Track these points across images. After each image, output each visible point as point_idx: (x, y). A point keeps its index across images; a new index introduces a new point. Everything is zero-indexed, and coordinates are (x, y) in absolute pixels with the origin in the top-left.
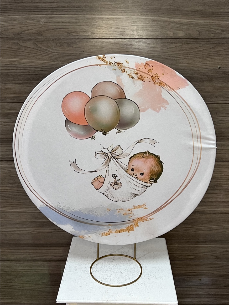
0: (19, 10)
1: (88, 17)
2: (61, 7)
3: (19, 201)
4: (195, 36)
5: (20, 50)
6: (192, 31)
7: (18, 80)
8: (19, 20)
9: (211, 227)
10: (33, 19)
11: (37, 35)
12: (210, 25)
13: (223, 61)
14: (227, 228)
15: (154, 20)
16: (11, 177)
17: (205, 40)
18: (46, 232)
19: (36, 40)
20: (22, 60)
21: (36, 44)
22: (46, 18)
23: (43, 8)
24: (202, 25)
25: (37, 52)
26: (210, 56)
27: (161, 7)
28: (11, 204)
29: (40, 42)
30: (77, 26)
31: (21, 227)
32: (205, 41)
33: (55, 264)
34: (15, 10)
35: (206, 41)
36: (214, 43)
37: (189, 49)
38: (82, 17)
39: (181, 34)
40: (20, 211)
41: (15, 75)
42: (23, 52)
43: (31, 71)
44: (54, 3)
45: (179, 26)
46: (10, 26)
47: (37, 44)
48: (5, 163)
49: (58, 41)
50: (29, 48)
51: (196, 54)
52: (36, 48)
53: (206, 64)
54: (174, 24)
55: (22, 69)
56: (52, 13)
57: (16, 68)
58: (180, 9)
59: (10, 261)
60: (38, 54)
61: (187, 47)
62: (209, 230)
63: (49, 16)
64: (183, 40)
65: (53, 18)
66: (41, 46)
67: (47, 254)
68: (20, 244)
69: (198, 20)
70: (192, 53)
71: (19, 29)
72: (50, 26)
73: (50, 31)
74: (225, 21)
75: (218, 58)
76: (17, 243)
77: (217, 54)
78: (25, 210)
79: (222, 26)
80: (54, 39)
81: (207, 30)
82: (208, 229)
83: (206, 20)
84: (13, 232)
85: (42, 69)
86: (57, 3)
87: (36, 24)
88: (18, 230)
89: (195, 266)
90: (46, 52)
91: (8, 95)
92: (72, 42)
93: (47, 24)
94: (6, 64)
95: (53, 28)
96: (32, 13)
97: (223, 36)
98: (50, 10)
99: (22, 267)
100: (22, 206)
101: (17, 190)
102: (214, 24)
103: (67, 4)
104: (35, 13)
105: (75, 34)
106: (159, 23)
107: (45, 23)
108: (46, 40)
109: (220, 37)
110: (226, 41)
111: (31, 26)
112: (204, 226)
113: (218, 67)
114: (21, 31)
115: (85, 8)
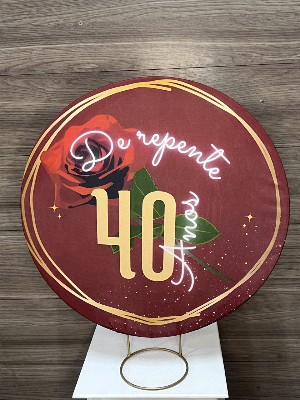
0: (5, 41)
1: (91, 46)
2: (58, 35)
3: (13, 285)
4: (227, 63)
5: (8, 91)
6: (222, 56)
7: (8, 128)
8: (6, 54)
9: (268, 314)
10: (23, 52)
11: (30, 71)
12: (245, 47)
13: (267, 93)
14: (290, 316)
15: (174, 46)
16: (3, 253)
18: (50, 325)
19: (29, 77)
20: (11, 102)
21: (27, 82)
22: (38, 49)
23: (35, 38)
24: (235, 48)
25: (29, 91)
26: (248, 87)
27: (181, 29)
28: (4, 287)
29: (33, 79)
30: (76, 58)
31: (17, 318)
32: (241, 69)
33: (63, 368)
35: (243, 69)
36: (253, 70)
38: (83, 46)
39: (209, 61)
40: (16, 298)
41: (3, 121)
42: (12, 92)
43: (23, 116)
44: (47, 31)
45: (206, 51)
49: (55, 77)
50: (20, 87)
51: (231, 85)
52: (27, 87)
53: (245, 97)
54: (199, 49)
55: (11, 114)
56: (46, 43)
57: (5, 113)
58: (206, 29)
59: (5, 364)
60: (31, 94)
62: (265, 319)
63: (42, 47)
64: (212, 68)
65: (47, 49)
66: (33, 84)
67: (53, 354)
68: (18, 341)
69: (231, 42)
70: (224, 85)
71: (6, 64)
72: (43, 59)
73: (44, 65)
74: (265, 42)
75: (259, 89)
76: (14, 340)
77: (259, 84)
79: (262, 48)
80: (50, 74)
81: (242, 55)
82: (264, 317)
83: (240, 42)
85: (36, 113)
87: (27, 58)
89: (250, 369)
90: (41, 92)
92: (72, 77)
93: (40, 57)
95: (48, 62)
96: (21, 44)
97: (264, 61)
98: (42, 39)
99: (22, 373)
100: (17, 291)
101: (11, 270)
102: (250, 47)
103: (64, 31)
104: (25, 44)
105: (75, 67)
106: (180, 48)
107: (38, 56)
108: (40, 76)
109: (260, 62)
110: (268, 67)
111: (20, 60)
112: (258, 313)
113: (261, 101)
114: (9, 66)
115: (86, 35)
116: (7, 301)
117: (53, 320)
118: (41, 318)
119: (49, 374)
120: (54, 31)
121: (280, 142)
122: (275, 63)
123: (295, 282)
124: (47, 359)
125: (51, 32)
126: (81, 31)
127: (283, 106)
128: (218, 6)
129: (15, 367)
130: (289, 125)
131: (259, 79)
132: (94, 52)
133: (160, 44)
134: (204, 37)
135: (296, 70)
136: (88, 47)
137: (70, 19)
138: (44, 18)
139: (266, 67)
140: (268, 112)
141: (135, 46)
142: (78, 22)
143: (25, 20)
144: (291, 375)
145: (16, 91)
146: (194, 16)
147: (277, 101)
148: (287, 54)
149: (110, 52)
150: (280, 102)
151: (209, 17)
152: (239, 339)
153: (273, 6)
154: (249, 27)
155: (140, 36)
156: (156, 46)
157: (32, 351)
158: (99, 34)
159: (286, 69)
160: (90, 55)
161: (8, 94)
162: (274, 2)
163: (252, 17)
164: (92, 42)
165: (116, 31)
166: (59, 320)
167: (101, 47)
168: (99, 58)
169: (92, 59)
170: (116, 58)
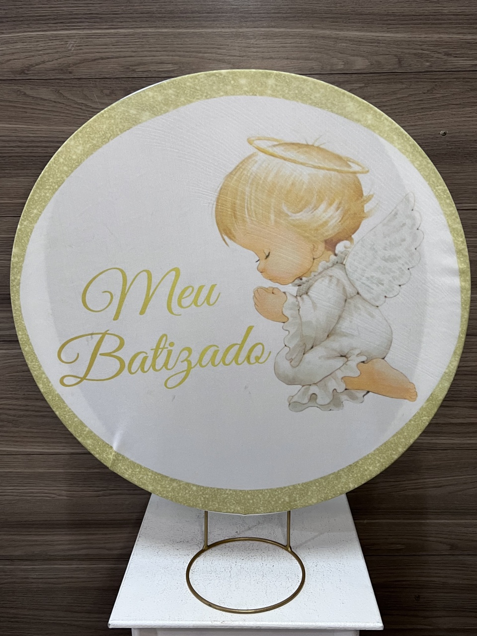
0: (22, 21)
1: (166, 32)
2: (111, 13)
3: (27, 430)
4: (390, 67)
5: (26, 106)
6: (382, 56)
7: (22, 169)
8: (23, 42)
9: (437, 479)
10: (53, 40)
11: (61, 73)
12: (420, 42)
13: (451, 120)
14: (471, 482)
15: (303, 36)
17: (412, 76)
18: (87, 497)
19: (61, 83)
20: (31, 125)
21: (58, 92)
22: (78, 36)
23: (72, 16)
24: (404, 43)
25: (62, 108)
26: (422, 108)
27: (318, 8)
28: (11, 434)
29: (68, 86)
30: (141, 53)
31: (33, 485)
32: (412, 78)
33: (107, 566)
34: (15, 21)
35: (415, 78)
36: (431, 81)
37: (379, 94)
38: (153, 32)
39: (360, 64)
40: (31, 452)
41: (17, 158)
42: (32, 109)
44: (95, 5)
45: (357, 46)
46: (4, 54)
47: (60, 91)
49: (104, 85)
50: (46, 100)
51: (394, 104)
52: (59, 101)
53: (416, 125)
54: (345, 43)
55: (30, 145)
56: (92, 25)
57: (19, 144)
58: (357, 10)
59: (11, 559)
60: (63, 113)
61: (372, 90)
62: (434, 487)
63: (84, 32)
64: (365, 75)
65: (93, 37)
66: (69, 96)
67: (91, 543)
68: (32, 523)
69: (396, 32)
71: (24, 60)
72: (86, 53)
73: (87, 63)
74: (453, 33)
75: (439, 112)
76: (25, 521)
77: (438, 105)
78: (43, 449)
79: (448, 43)
80: (96, 80)
81: (415, 54)
82: (432, 485)
83: (411, 32)
84: (17, 496)
86: (101, 5)
87: (59, 50)
88: (29, 493)
89: (407, 567)
90: (81, 109)
91: (4, 200)
92: (133, 85)
93: (80, 49)
95: (93, 58)
96: (50, 27)
97: (450, 66)
98: (86, 19)
99: (37, 574)
100: (34, 440)
101: (24, 406)
102: (429, 41)
103: (122, 6)
104: (56, 27)
105: (141, 68)
106: (314, 41)
107: (77, 47)
108: (80, 82)
109: (444, 68)
110: (456, 76)
111: (48, 53)
112: (423, 479)
113: (442, 132)
114: (28, 64)
115: (159, 13)
116: (16, 456)
117: (91, 488)
118: (71, 484)
119: (81, 576)
120: (104, 5)
121: (469, 201)
124: (80, 552)
125: (100, 7)
126: (151, 7)
129: (28, 565)
131: (441, 95)
132: (168, 43)
133: (282, 32)
134: (354, 23)
136: (162, 34)
139: (452, 76)
140: (452, 150)
141: (240, 35)
144: (470, 577)
145: (38, 107)
147: (468, 134)
149: (198, 44)
150: (474, 134)
152: (389, 519)
154: (429, 8)
155: (249, 19)
156: (275, 36)
157: (55, 538)
158: (181, 13)
160: (164, 49)
161: (26, 112)
164: (169, 27)
165: (209, 8)
166: (101, 489)
167: (184, 36)
168: (179, 53)
169: (168, 56)
170: (207, 54)
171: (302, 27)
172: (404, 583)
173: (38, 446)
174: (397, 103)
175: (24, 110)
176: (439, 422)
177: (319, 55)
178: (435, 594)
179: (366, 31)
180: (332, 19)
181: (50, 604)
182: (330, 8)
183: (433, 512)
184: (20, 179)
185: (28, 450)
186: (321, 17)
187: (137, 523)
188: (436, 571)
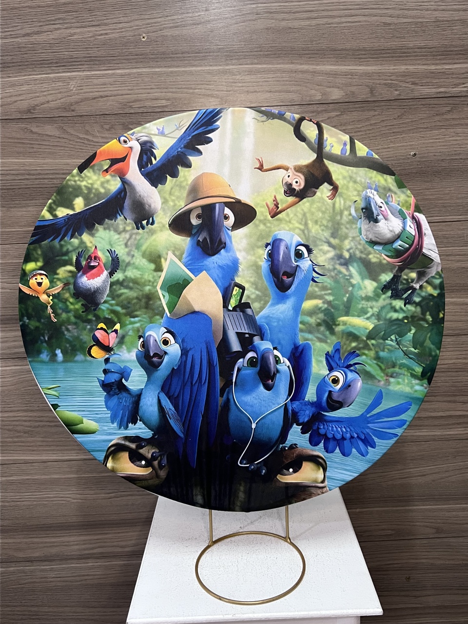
0: (27, 65)
1: (159, 72)
2: (108, 56)
3: (42, 439)
4: (362, 96)
5: (34, 142)
6: (356, 87)
7: (32, 200)
8: (28, 85)
9: (422, 469)
10: (56, 81)
11: (64, 111)
12: (390, 73)
13: (420, 142)
14: (452, 470)
15: (284, 71)
16: (27, 391)
18: (99, 499)
19: (64, 120)
20: (38, 160)
21: (62, 128)
22: (80, 77)
23: (74, 60)
24: (375, 75)
25: (66, 142)
26: (393, 132)
27: (296, 45)
28: (29, 444)
29: (70, 123)
30: (137, 91)
31: (49, 490)
32: (383, 106)
33: (120, 562)
34: (20, 66)
35: (386, 106)
36: (400, 107)
37: (354, 121)
38: (148, 72)
39: (336, 94)
40: (47, 459)
41: (26, 190)
42: (39, 144)
44: (92, 49)
45: (333, 79)
46: (12, 96)
47: (64, 128)
48: (13, 364)
49: (104, 121)
50: (51, 136)
51: (368, 130)
52: (62, 136)
53: (389, 148)
54: (322, 76)
55: (37, 177)
56: (91, 67)
57: (27, 177)
58: (331, 46)
59: (30, 561)
60: (67, 147)
61: (348, 117)
62: (418, 476)
63: (84, 74)
64: (341, 104)
65: (93, 78)
66: (72, 132)
67: (105, 542)
68: (50, 525)
69: (368, 65)
70: (359, 130)
71: (30, 101)
72: (87, 92)
73: (88, 101)
74: (419, 64)
75: (410, 135)
76: (44, 524)
77: (408, 129)
79: (415, 74)
80: (97, 116)
81: (385, 84)
82: (417, 474)
83: (381, 65)
84: (35, 501)
86: (99, 49)
87: (62, 90)
88: (46, 498)
89: (397, 551)
90: (83, 143)
91: (15, 228)
92: (131, 120)
93: (81, 89)
94: (7, 170)
95: (94, 97)
96: (53, 70)
97: (416, 94)
98: (86, 61)
99: (56, 573)
100: (49, 449)
101: (39, 417)
102: (397, 72)
103: (119, 49)
104: (58, 70)
105: (137, 105)
106: (294, 75)
107: (78, 88)
108: (82, 119)
109: (411, 96)
110: (423, 103)
111: (52, 94)
112: (408, 469)
113: (412, 153)
114: (34, 104)
115: (152, 55)
116: (33, 464)
117: (103, 491)
118: (85, 488)
119: (98, 573)
120: (102, 49)
121: (439, 215)
122: (433, 96)
123: (461, 421)
124: (95, 551)
125: (98, 51)
126: (145, 49)
127: (445, 161)
128: (350, 11)
129: (47, 566)
130: (452, 189)
131: (411, 120)
132: (161, 81)
133: (265, 68)
134: (329, 58)
135: (464, 106)
136: (155, 73)
137: (127, 31)
138: (89, 29)
139: (420, 103)
140: (422, 169)
141: (226, 72)
142: (140, 35)
143: (58, 32)
144: (455, 557)
145: (44, 143)
146: (315, 26)
147: (437, 154)
148: (451, 82)
149: (188, 81)
150: (440, 154)
151: (337, 27)
152: (379, 507)
153: (430, 10)
154: (395, 43)
155: (234, 58)
156: (258, 71)
157: (72, 539)
158: (172, 54)
159: (448, 105)
160: (157, 87)
161: (33, 148)
162: (432, 5)
163: (400, 27)
164: (161, 67)
165: (198, 49)
166: (113, 491)
167: (176, 74)
168: (171, 90)
169: (162, 92)
170: (197, 90)
171: (283, 63)
172: (395, 566)
173: (54, 454)
174: (371, 128)
175: (32, 146)
176: (420, 416)
177: (299, 88)
178: (424, 575)
179: (340, 65)
180: (309, 55)
181: (69, 601)
182: (308, 46)
183: (419, 499)
184: (29, 209)
185: (44, 457)
186: (298, 53)
187: (148, 521)
188: (424, 554)
